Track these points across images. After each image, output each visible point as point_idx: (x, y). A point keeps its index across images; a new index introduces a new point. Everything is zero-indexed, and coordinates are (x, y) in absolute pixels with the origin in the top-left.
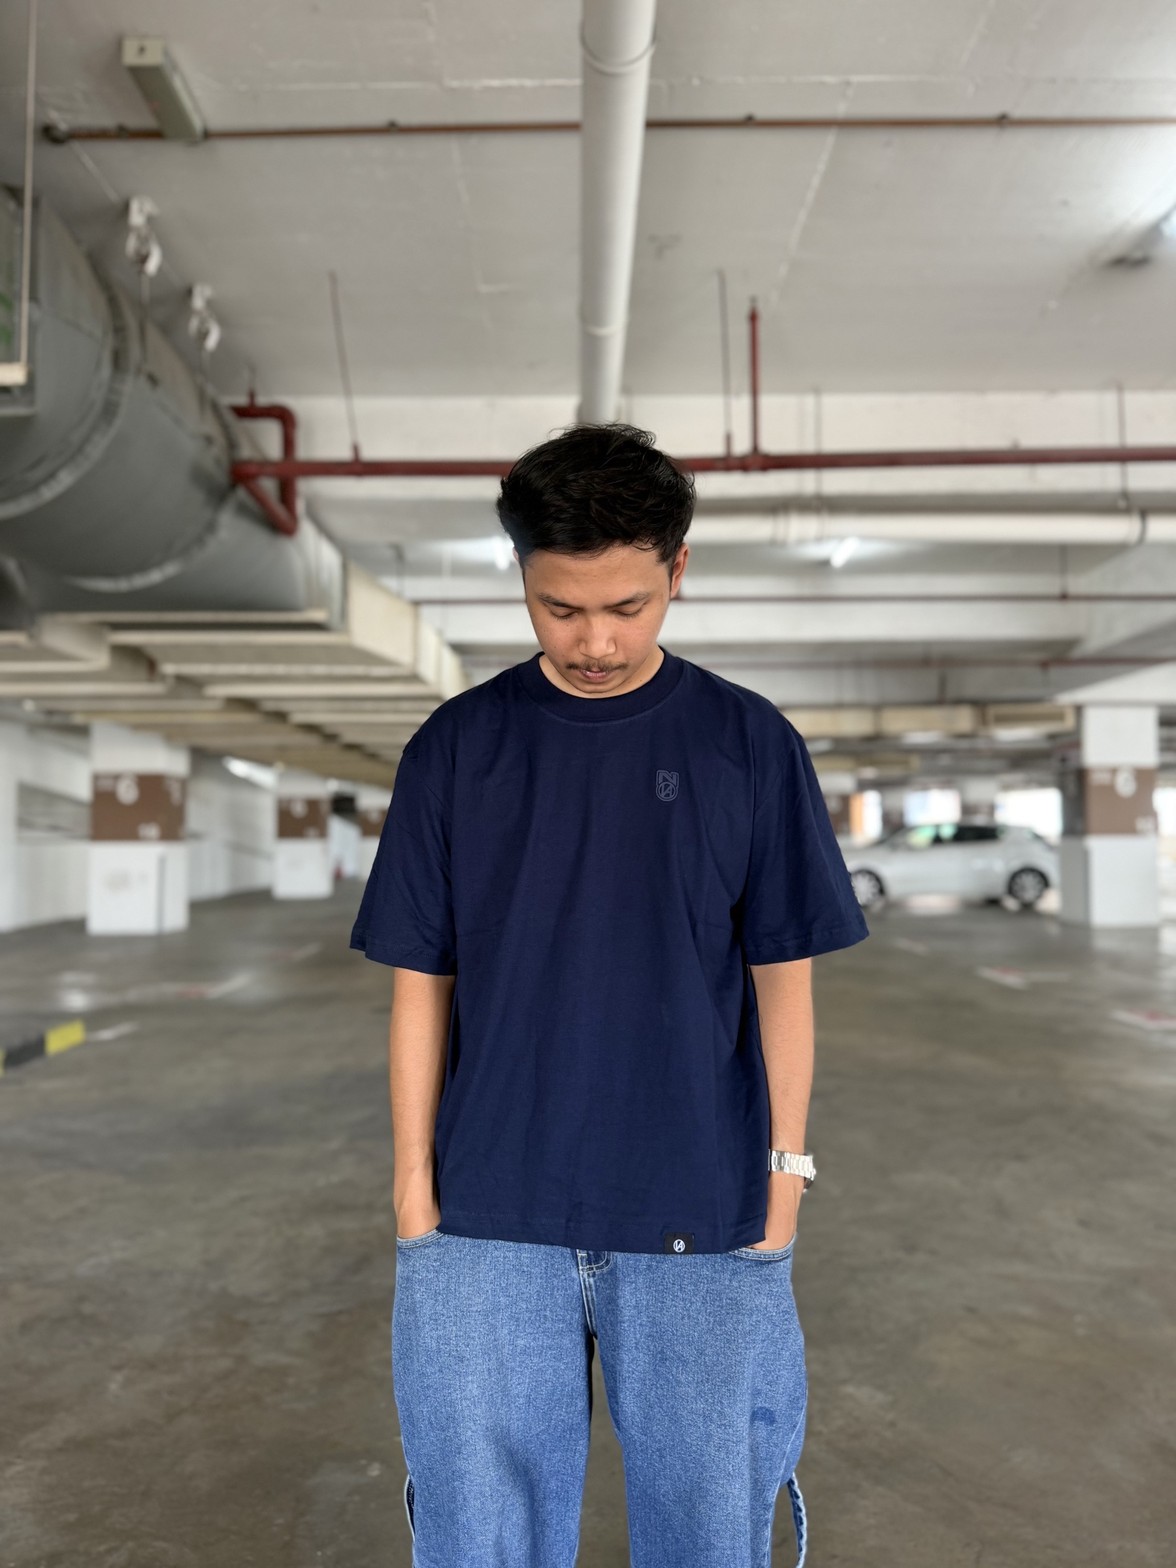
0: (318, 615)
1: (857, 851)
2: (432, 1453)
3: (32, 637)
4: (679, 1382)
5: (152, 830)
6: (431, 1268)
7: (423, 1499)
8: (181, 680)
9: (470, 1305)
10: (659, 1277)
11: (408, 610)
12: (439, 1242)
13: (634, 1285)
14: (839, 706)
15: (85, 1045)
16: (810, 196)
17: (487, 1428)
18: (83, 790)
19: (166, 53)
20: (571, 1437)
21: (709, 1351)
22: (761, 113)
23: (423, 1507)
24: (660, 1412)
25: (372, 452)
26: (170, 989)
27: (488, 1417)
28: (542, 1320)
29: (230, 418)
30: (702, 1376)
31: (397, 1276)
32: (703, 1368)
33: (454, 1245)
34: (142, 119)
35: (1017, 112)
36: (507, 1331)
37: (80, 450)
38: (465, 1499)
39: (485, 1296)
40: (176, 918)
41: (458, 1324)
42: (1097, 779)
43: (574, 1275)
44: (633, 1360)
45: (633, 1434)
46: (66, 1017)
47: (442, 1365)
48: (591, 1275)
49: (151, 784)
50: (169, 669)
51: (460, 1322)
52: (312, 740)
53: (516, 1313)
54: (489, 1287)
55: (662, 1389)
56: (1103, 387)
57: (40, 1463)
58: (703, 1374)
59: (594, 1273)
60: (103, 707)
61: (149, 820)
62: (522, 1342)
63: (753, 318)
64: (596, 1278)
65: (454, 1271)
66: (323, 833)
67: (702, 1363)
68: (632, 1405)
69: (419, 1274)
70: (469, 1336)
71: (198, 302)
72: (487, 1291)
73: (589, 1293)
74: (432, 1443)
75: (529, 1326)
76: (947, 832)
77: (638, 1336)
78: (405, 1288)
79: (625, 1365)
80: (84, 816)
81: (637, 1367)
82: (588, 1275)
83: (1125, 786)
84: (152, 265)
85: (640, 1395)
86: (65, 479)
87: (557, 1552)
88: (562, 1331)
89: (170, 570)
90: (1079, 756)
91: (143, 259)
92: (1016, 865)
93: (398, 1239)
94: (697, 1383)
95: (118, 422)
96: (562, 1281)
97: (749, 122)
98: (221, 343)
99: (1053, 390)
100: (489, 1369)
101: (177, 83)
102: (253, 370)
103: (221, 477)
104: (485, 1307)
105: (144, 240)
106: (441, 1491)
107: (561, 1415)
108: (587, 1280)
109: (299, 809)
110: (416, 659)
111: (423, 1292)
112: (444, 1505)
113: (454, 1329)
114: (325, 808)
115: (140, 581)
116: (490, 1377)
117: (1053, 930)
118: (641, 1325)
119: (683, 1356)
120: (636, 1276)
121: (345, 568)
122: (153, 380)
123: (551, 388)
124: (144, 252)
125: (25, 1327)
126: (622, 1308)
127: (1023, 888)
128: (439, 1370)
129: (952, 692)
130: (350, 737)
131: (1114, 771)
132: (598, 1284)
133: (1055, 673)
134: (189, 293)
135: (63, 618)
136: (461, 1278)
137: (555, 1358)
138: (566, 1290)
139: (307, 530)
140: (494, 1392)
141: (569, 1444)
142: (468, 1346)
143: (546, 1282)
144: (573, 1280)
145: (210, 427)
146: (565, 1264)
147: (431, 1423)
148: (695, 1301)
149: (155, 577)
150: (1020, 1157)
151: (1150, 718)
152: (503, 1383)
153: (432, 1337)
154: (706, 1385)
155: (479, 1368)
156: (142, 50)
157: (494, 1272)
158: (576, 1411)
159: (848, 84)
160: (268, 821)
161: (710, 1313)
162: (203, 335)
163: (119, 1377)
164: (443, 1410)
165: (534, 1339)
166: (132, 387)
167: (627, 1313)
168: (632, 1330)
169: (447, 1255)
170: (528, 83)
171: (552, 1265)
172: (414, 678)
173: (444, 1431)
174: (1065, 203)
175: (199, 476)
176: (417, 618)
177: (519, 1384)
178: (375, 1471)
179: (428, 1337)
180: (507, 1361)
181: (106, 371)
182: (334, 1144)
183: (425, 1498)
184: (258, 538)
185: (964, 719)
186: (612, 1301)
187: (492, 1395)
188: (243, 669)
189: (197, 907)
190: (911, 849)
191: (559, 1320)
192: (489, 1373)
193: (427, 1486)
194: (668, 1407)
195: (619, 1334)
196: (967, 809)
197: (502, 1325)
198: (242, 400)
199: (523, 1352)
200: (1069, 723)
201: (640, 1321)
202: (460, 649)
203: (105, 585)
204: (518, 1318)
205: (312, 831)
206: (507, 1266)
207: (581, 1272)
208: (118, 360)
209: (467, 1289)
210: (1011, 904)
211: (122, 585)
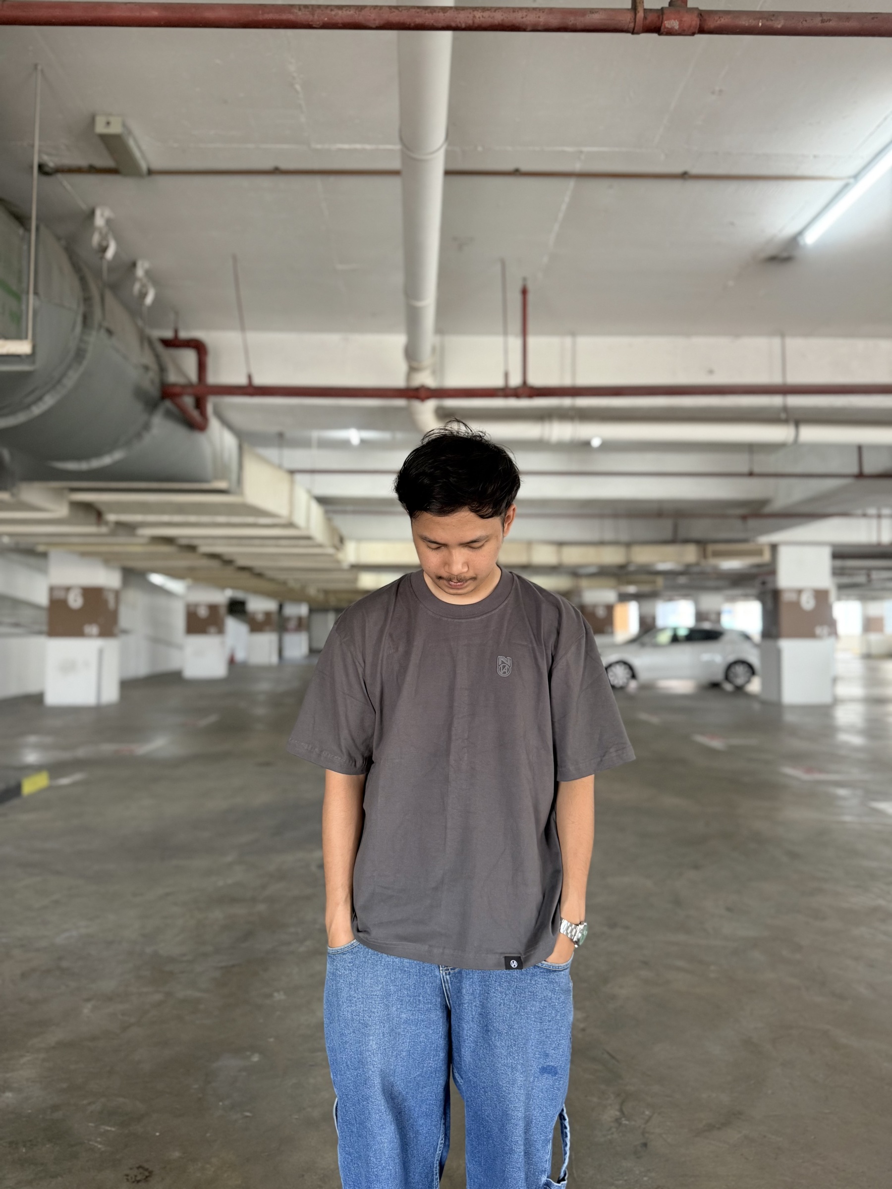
0: (222, 485)
1: (615, 646)
2: (348, 1085)
3: (13, 495)
4: (495, 1046)
5: (94, 629)
6: (347, 967)
7: (342, 1113)
8: (119, 524)
9: (372, 991)
10: (487, 976)
11: (286, 477)
12: (352, 951)
13: (472, 979)
14: (602, 543)
15: (49, 788)
16: (561, 216)
17: (381, 1070)
18: (42, 598)
19: (124, 125)
20: (436, 1076)
21: (516, 1026)
22: (524, 167)
23: (342, 1119)
24: (484, 1064)
25: (260, 380)
26: (108, 748)
27: (382, 1063)
28: (417, 1002)
29: (160, 348)
30: (511, 1042)
31: (327, 971)
32: (512, 1037)
33: (362, 953)
34: (106, 161)
35: (694, 171)
36: (395, 1009)
37: (59, 381)
38: (369, 1113)
39: (381, 986)
40: (111, 694)
41: (365, 1003)
42: (787, 597)
43: (437, 973)
44: (471, 1028)
45: (469, 1075)
46: (36, 769)
47: (355, 1028)
48: (447, 973)
49: (92, 594)
50: (112, 517)
51: (366, 1002)
52: (215, 564)
53: (400, 997)
54: (382, 980)
55: (486, 1049)
56: (771, 334)
57: (42, 1055)
58: (512, 1041)
59: (450, 972)
60: (60, 541)
61: (91, 622)
62: (405, 1016)
63: (524, 292)
64: (451, 976)
65: (361, 970)
66: (221, 630)
67: (512, 1034)
68: (469, 1057)
69: (339, 971)
70: (371, 1011)
71: (140, 272)
72: (383, 982)
73: (446, 985)
74: (348, 1078)
75: (409, 1005)
76: (683, 632)
77: (474, 1013)
78: (331, 979)
79: (465, 1032)
80: (43, 617)
81: (473, 1033)
82: (446, 973)
83: (808, 602)
84: (110, 254)
85: (474, 1052)
86: (49, 401)
87: (427, 1150)
88: (430, 1009)
89: (118, 455)
90: (774, 581)
91: (104, 249)
92: (731, 658)
93: (329, 948)
94: (508, 1046)
95: (85, 363)
96: (430, 978)
97: (516, 173)
98: (156, 300)
99: (737, 335)
100: (383, 1033)
101: (131, 143)
102: (177, 313)
103: (154, 392)
104: (381, 993)
105: (104, 237)
106: (353, 1109)
107: (430, 1063)
108: (445, 977)
109: (203, 612)
110: (291, 512)
111: (342, 983)
112: (356, 1118)
113: (362, 1006)
114: (223, 611)
115: (96, 463)
116: (384, 1037)
117: (756, 706)
118: (475, 1006)
119: (498, 1029)
120: (473, 974)
121: (240, 448)
122: (110, 332)
123: (389, 329)
124: (104, 244)
125: (24, 976)
126: (464, 994)
127: (736, 676)
128: (353, 1032)
129: (682, 534)
130: (242, 562)
131: (799, 592)
132: (452, 979)
133: (752, 523)
134: (134, 265)
135: (37, 485)
136: (366, 974)
137: (426, 1027)
138: (432, 983)
139: (214, 424)
140: (386, 1047)
141: (434, 1080)
142: (370, 1017)
143: (419, 978)
144: (436, 977)
145: (148, 359)
146: (431, 966)
147: (348, 1066)
148: (508, 993)
149: (106, 460)
150: (696, 867)
151: (825, 554)
152: (393, 1042)
153: (348, 1011)
154: (514, 1047)
155: (377, 1031)
156: (108, 123)
157: (386, 970)
158: (439, 1059)
159: (581, 152)
160: (179, 621)
161: (518, 1001)
162: (143, 295)
163: (89, 1005)
164: (356, 1057)
165: (412, 1014)
166: (95, 339)
167: (467, 998)
168: (470, 1009)
169: (357, 959)
170: (368, 147)
171: (423, 968)
172: (291, 525)
173: (356, 1070)
174: (732, 224)
175: (140, 394)
176: (292, 482)
177: (403, 1043)
178: (256, 1058)
179: (346, 1011)
180: (396, 1028)
181: (79, 328)
182: (229, 859)
183: (344, 1113)
184: (180, 433)
185: (690, 554)
186: (459, 990)
187: (385, 1049)
188: (166, 518)
189: (127, 685)
190: (656, 646)
191: (428, 1003)
192: (383, 1035)
193: (345, 1106)
194: (489, 1061)
195: (462, 1011)
196: (700, 616)
197: (392, 1005)
198: (169, 334)
199: (406, 1022)
200: (766, 557)
201: (475, 1004)
202: (322, 501)
203: (71, 466)
204: (402, 1000)
205: (213, 629)
206: (395, 967)
207: (441, 972)
208: (86, 320)
209: (369, 981)
210: (728, 687)
211: (84, 466)
